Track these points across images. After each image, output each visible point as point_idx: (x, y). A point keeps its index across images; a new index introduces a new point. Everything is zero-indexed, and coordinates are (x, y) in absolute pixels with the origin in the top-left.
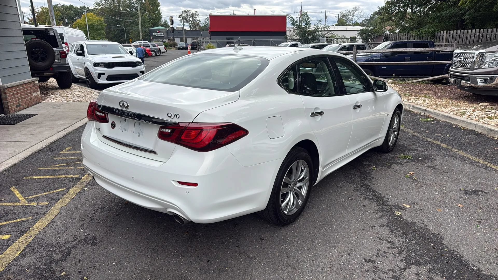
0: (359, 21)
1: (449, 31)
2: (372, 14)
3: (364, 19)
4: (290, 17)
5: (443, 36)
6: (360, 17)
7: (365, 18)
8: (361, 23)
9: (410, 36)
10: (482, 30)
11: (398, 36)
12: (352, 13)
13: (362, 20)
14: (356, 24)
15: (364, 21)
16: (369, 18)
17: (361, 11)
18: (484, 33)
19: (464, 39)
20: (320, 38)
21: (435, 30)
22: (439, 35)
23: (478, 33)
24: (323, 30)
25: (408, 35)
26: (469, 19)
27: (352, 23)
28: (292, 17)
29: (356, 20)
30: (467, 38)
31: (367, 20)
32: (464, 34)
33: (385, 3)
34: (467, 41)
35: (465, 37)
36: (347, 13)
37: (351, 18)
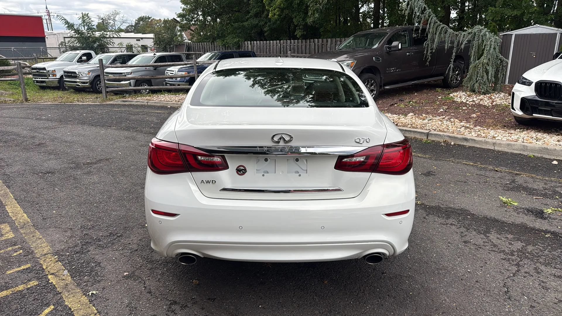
0: (123, 27)
1: (252, 42)
2: (136, 20)
3: (128, 25)
4: (63, 18)
5: (248, 46)
6: (123, 22)
7: (128, 23)
8: (125, 30)
9: (214, 46)
10: (282, 41)
11: (201, 46)
12: (112, 17)
13: (126, 26)
14: (120, 30)
15: (128, 27)
16: (134, 24)
17: (122, 16)
18: (284, 44)
19: (267, 50)
20: (109, 47)
21: (239, 41)
22: (244, 45)
23: (279, 44)
24: (112, 36)
25: (212, 45)
26: (268, 31)
27: (115, 30)
28: (65, 19)
29: (119, 26)
30: (270, 48)
31: (132, 26)
32: (267, 45)
33: (182, 9)
34: (271, 51)
35: (268, 47)
36: (106, 17)
37: (112, 23)
